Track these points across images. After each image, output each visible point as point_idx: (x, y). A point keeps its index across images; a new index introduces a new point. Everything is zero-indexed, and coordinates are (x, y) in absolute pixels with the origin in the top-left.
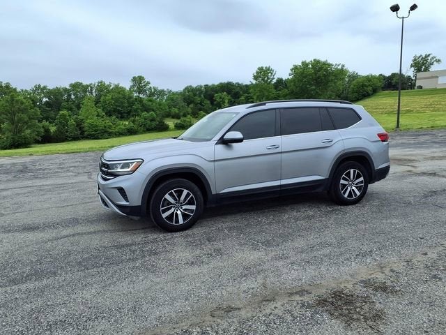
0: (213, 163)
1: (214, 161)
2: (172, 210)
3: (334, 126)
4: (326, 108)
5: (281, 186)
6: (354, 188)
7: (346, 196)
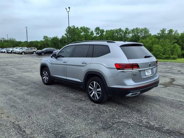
0: (50, 64)
1: (51, 64)
2: (45, 77)
3: (93, 56)
4: (94, 45)
5: (66, 79)
6: (96, 93)
7: (91, 95)
